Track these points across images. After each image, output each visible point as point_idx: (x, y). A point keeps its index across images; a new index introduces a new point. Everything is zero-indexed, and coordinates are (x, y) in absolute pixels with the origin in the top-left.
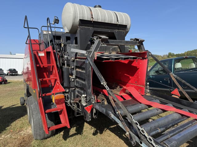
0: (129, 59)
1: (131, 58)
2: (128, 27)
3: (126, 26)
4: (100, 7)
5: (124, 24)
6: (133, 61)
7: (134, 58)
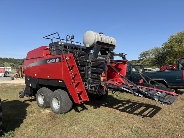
0: (117, 64)
1: (118, 63)
2: (115, 46)
3: (114, 45)
4: (102, 33)
5: (114, 44)
6: (119, 65)
7: (119, 63)
